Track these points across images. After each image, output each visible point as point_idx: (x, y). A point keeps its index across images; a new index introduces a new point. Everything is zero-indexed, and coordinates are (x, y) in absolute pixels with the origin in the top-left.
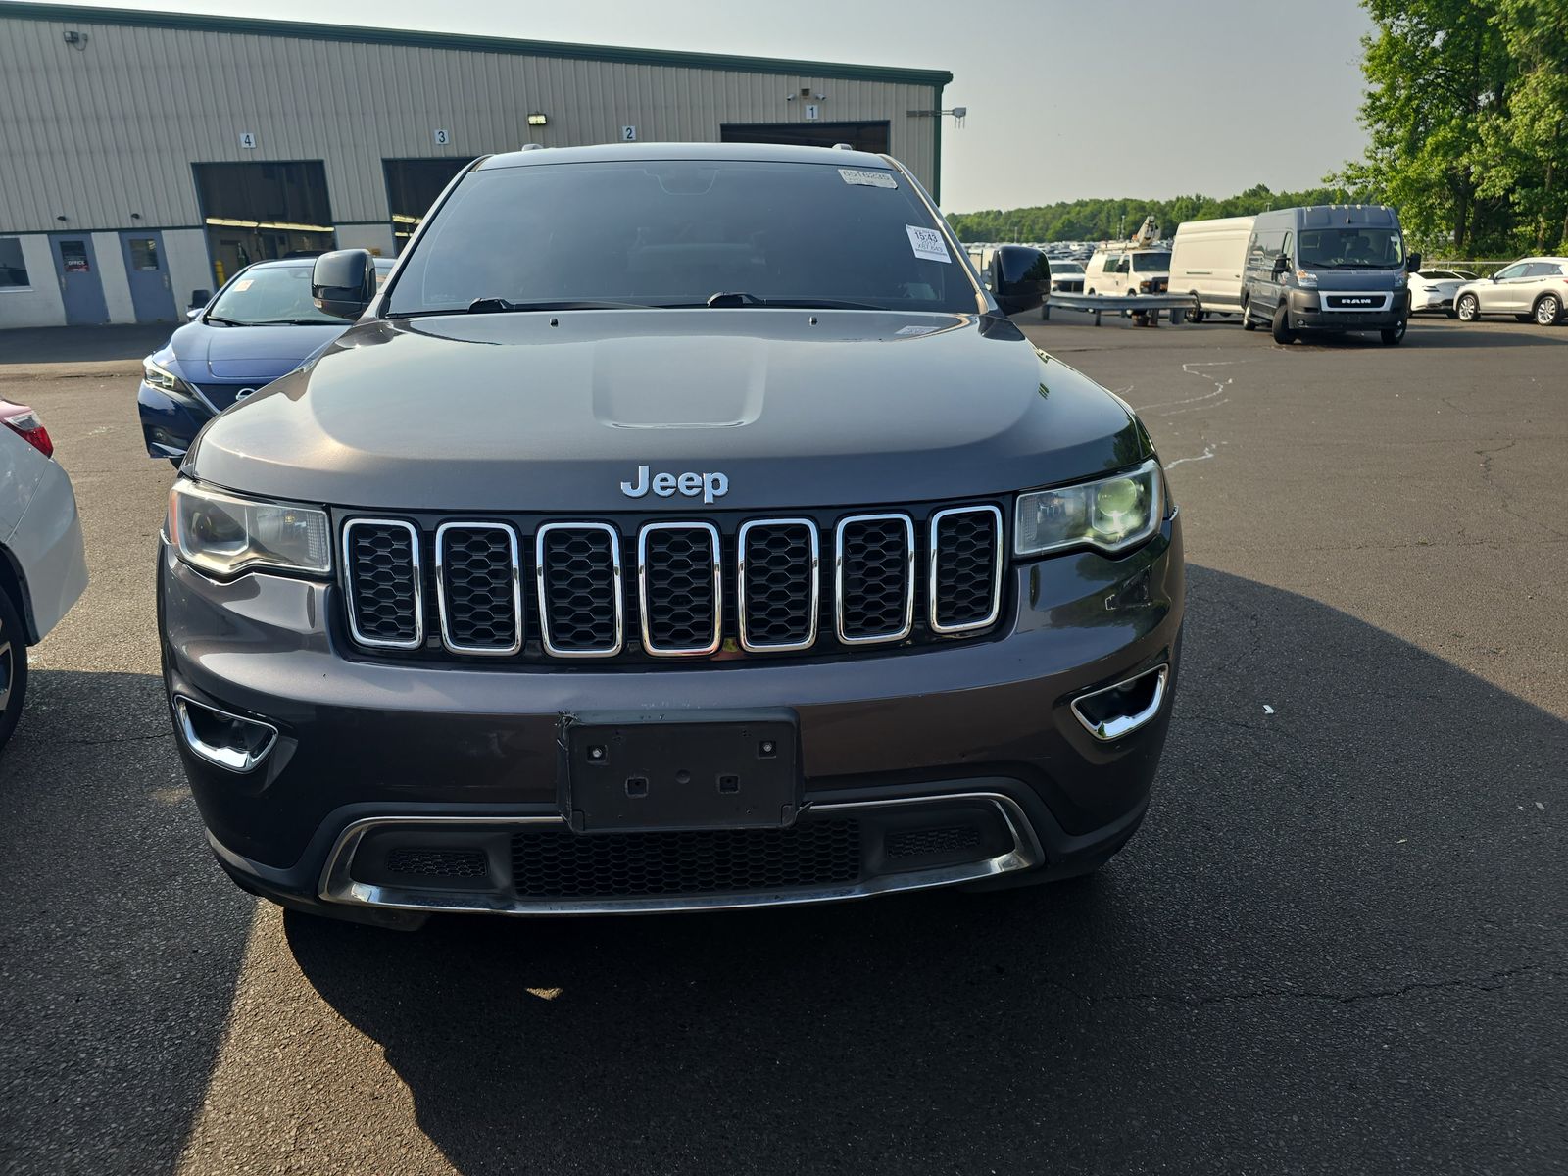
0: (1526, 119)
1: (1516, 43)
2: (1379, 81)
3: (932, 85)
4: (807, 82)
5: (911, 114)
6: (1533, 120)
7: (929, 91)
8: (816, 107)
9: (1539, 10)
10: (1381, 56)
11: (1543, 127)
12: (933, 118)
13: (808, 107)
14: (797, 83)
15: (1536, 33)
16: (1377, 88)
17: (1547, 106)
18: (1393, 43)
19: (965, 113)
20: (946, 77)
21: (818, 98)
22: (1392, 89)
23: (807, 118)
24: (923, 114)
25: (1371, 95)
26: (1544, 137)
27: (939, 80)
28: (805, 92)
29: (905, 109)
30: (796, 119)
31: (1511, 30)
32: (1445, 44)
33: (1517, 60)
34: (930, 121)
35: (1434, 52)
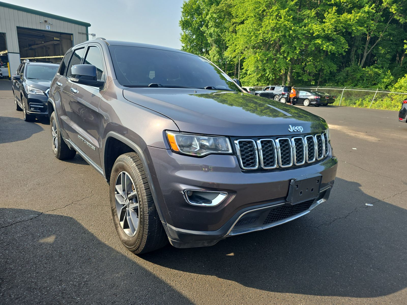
0: (213, 56)
1: (210, 40)
2: (184, 44)
3: (85, 26)
4: (46, 19)
5: (79, 33)
6: (214, 57)
7: (84, 28)
8: (49, 26)
9: (213, 34)
10: (184, 38)
11: (216, 58)
12: (86, 35)
13: (47, 26)
14: (43, 19)
15: (213, 39)
16: (184, 45)
17: (216, 54)
18: (186, 36)
19: (95, 36)
20: (89, 25)
21: (50, 24)
22: (187, 46)
23: (47, 29)
24: (83, 34)
25: (183, 46)
26: (216, 61)
27: (87, 25)
28: (46, 21)
29: (78, 32)
30: (43, 29)
31: (208, 37)
32: (196, 38)
33: (210, 44)
34: (85, 36)
35: (194, 39)
